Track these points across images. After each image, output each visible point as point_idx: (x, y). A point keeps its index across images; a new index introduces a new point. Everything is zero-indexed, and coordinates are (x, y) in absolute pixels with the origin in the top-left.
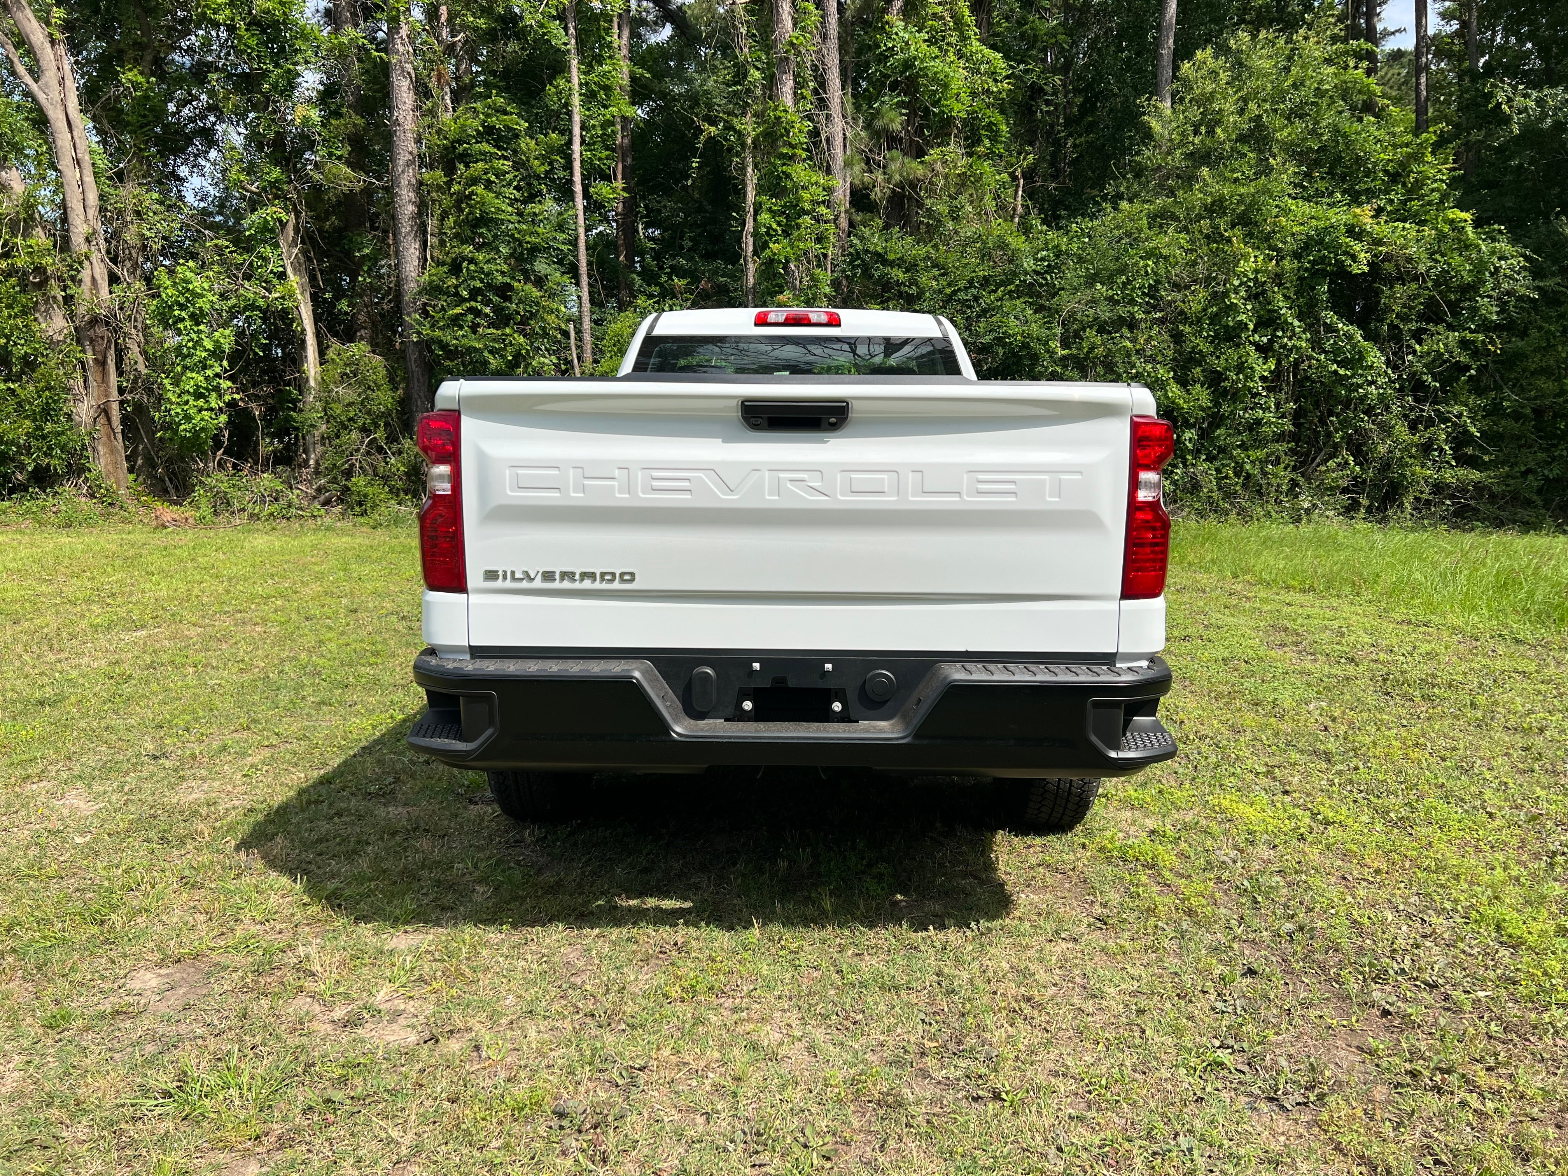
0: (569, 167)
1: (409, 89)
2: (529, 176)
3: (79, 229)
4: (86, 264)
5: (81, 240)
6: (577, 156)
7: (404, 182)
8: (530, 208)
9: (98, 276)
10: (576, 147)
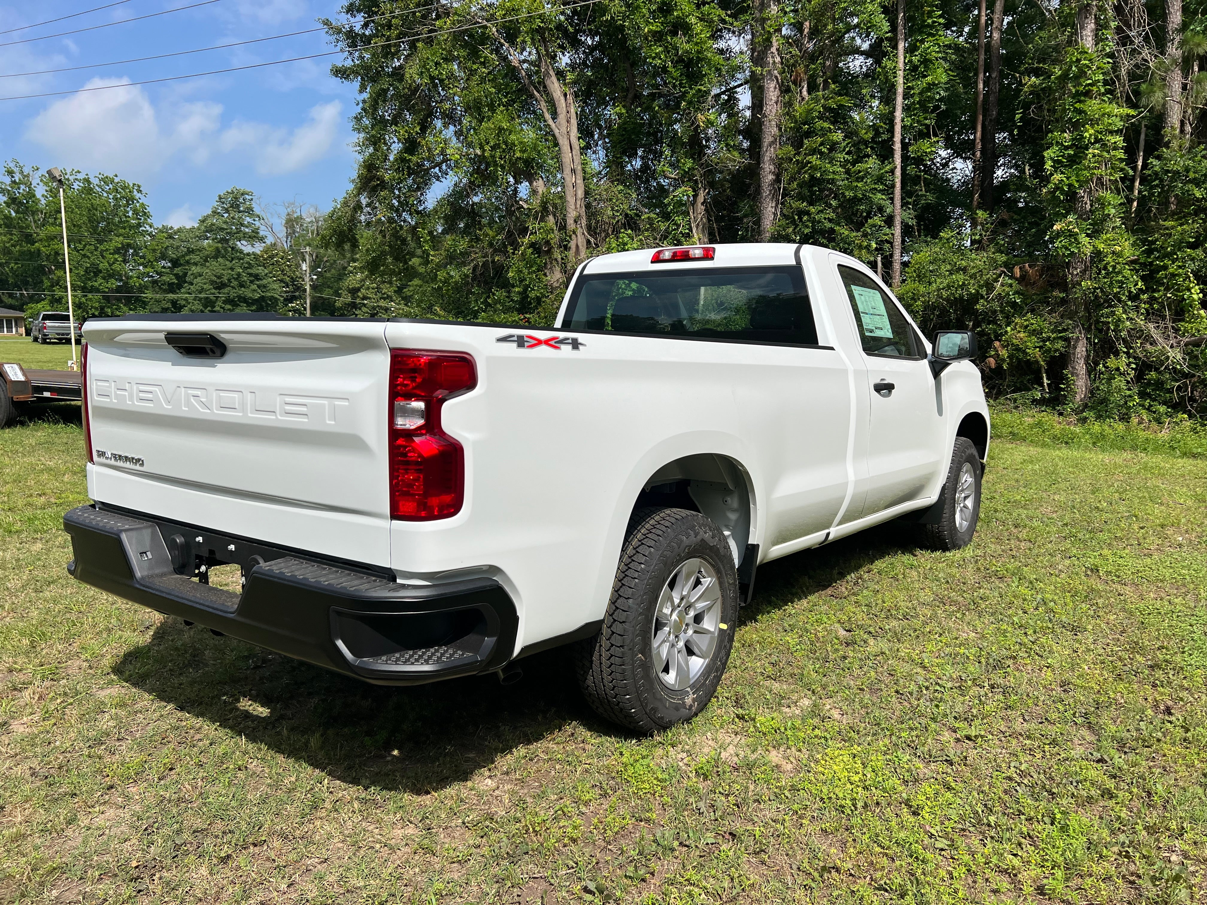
0: (891, 131)
1: (775, 88)
2: (859, 142)
3: (572, 214)
4: (574, 236)
5: (572, 222)
6: (898, 120)
7: (766, 159)
8: (859, 166)
9: (580, 244)
10: (899, 114)
